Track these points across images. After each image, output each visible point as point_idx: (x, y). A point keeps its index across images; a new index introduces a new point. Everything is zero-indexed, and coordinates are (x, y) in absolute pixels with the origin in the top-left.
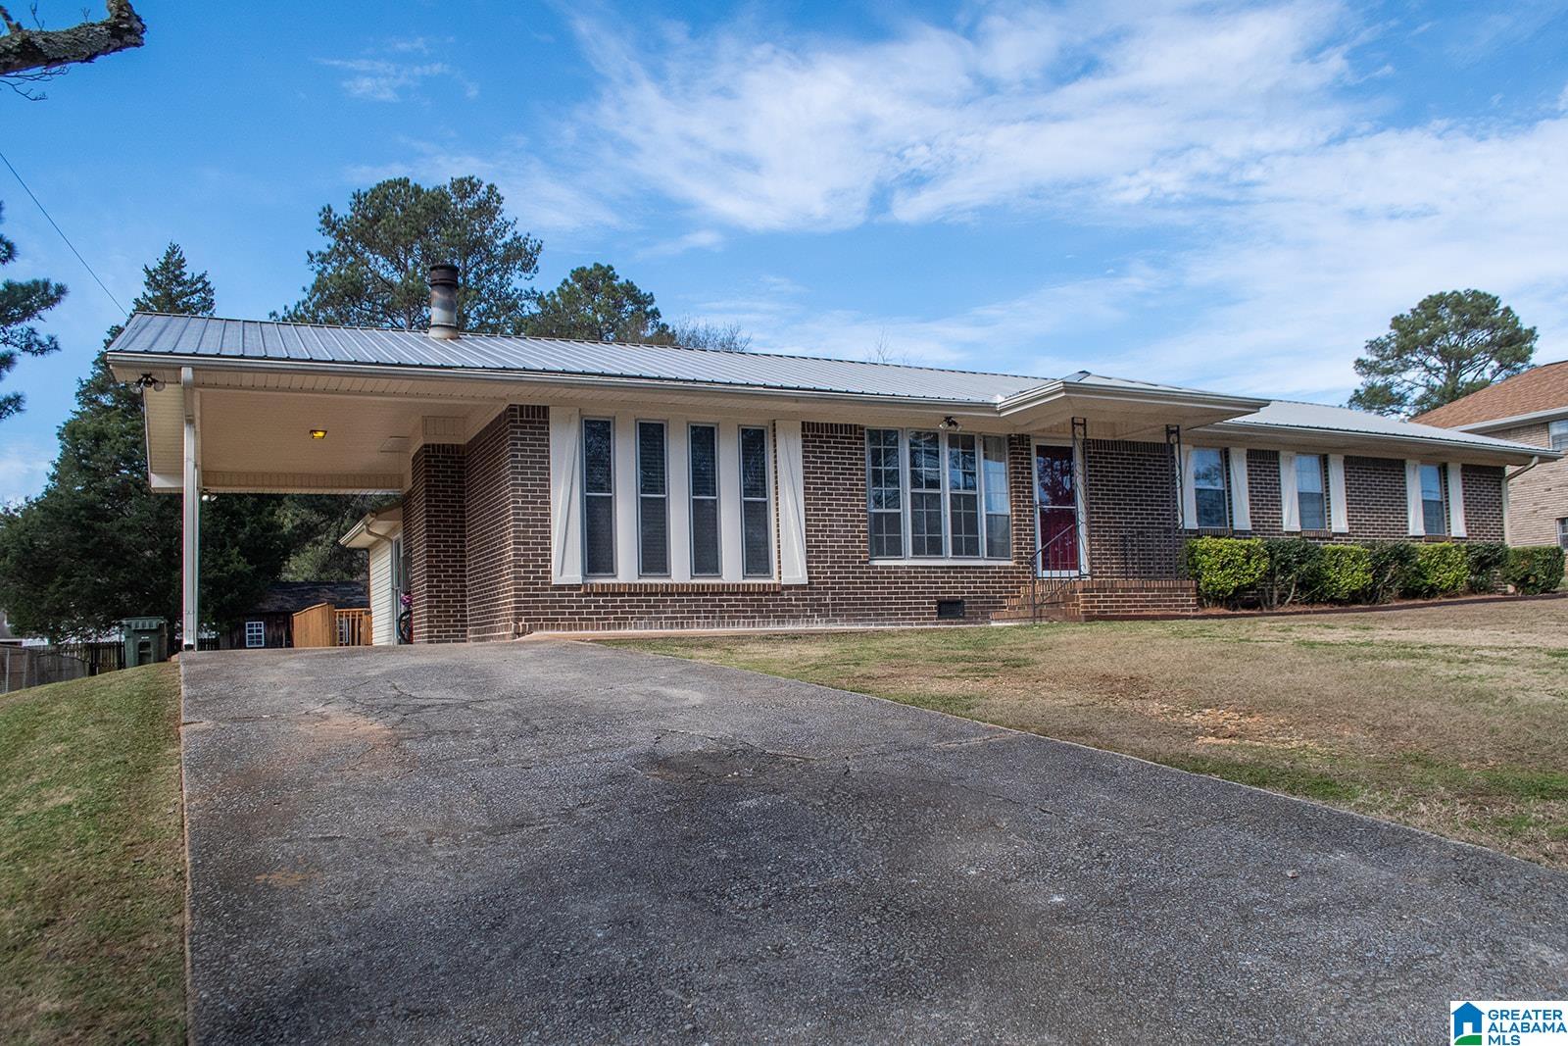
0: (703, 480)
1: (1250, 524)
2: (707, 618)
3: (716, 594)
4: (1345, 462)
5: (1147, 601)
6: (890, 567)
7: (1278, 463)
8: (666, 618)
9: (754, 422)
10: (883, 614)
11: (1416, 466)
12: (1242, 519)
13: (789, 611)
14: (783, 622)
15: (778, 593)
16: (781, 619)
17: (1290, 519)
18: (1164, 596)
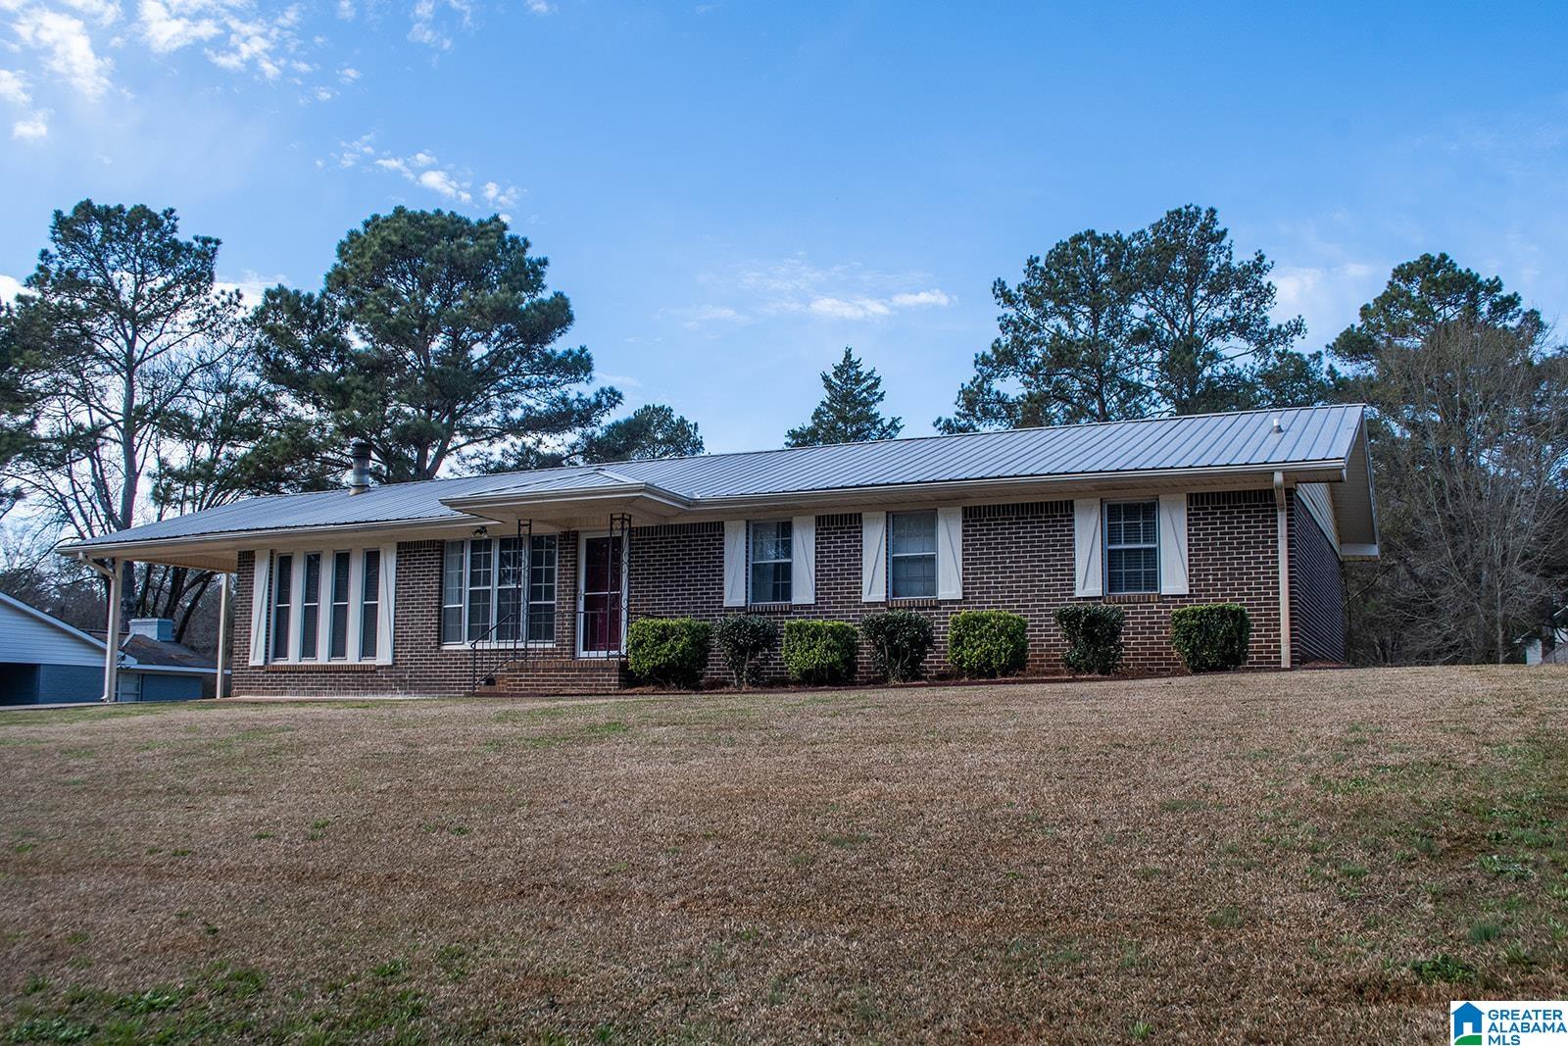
0: (340, 591)
1: (813, 599)
2: (330, 689)
3: (346, 672)
4: (965, 515)
5: (568, 680)
6: (452, 651)
7: (861, 527)
8: (308, 689)
9: (371, 546)
10: (443, 689)
11: (1092, 506)
12: (804, 591)
13: (380, 685)
14: (377, 694)
15: (374, 672)
16: (374, 691)
17: (874, 587)
18: (585, 676)
